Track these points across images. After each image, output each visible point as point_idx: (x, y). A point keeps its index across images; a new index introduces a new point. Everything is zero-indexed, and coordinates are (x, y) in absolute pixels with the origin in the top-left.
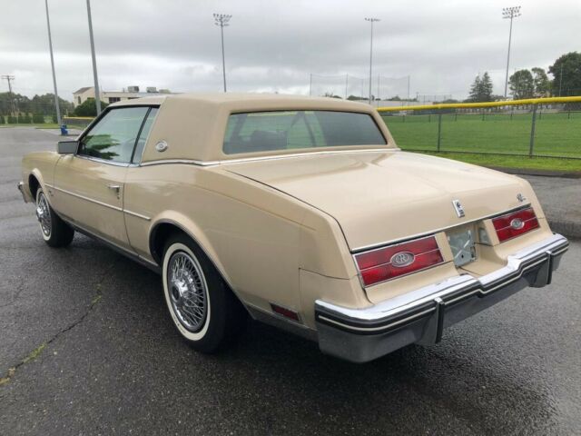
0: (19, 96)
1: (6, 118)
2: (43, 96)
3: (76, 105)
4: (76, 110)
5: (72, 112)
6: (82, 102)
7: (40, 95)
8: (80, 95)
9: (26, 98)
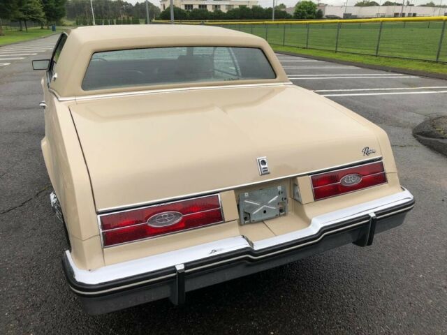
0: (126, 3)
1: (115, 21)
2: (142, 3)
3: (162, 10)
4: (161, 15)
5: (158, 16)
6: (166, 8)
7: (140, 3)
8: (165, 3)
9: (131, 5)
